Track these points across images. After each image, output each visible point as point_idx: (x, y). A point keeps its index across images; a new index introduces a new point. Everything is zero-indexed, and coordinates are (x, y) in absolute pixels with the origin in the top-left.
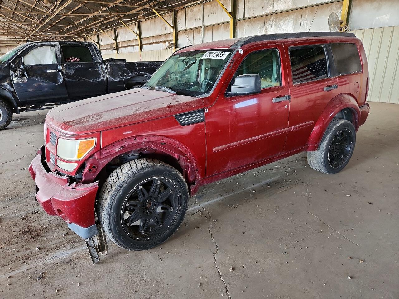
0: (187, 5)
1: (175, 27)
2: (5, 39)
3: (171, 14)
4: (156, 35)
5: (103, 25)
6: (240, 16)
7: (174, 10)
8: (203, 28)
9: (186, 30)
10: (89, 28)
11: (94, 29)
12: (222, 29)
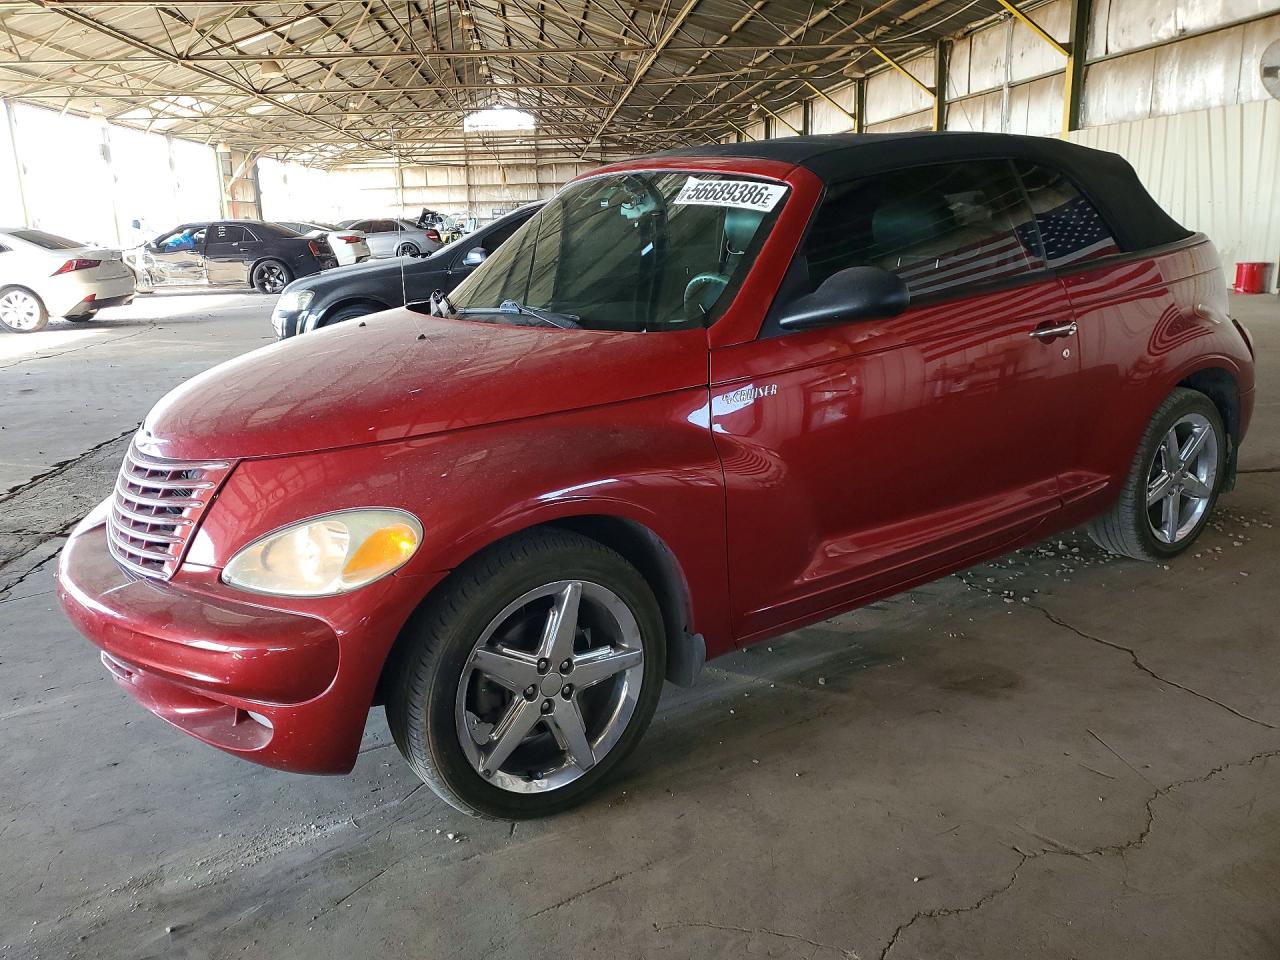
0: (974, 25)
1: (940, 90)
2: (554, 147)
3: (933, 54)
4: (900, 115)
5: (774, 93)
6: (1096, 50)
7: (941, 43)
8: (1006, 90)
9: (970, 97)
10: (744, 105)
11: (754, 107)
12: (1052, 90)
